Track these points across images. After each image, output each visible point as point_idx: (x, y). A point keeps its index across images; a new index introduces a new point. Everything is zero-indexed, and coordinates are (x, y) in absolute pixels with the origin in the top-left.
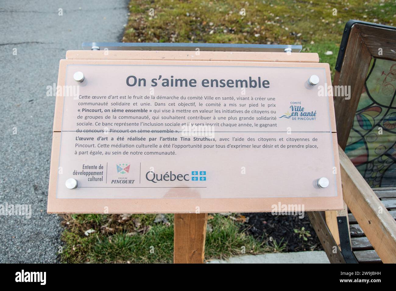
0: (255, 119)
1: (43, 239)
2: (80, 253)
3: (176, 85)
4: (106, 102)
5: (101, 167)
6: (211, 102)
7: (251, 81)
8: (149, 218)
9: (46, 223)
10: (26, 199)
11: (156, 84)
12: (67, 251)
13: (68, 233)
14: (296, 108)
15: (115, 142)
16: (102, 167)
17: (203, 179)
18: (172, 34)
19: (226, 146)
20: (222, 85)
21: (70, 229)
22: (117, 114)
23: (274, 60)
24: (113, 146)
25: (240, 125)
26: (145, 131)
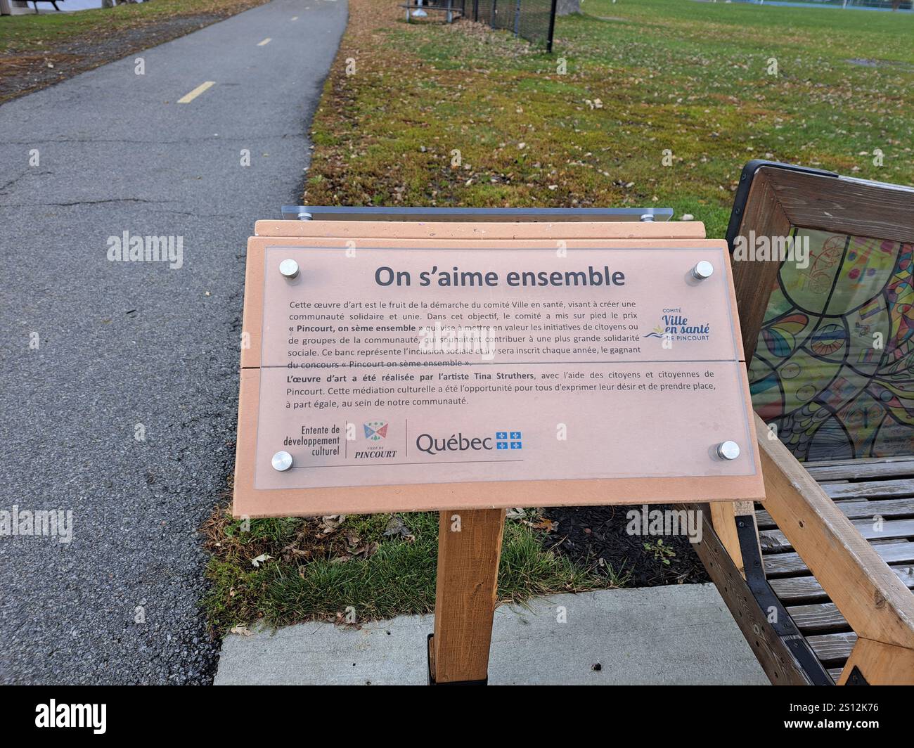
0: (602, 339)
1: (169, 577)
2: (245, 602)
3: (463, 284)
4: (340, 314)
5: (335, 430)
6: (524, 311)
7: (592, 274)
8: (375, 527)
9: (173, 546)
10: (132, 501)
11: (428, 282)
12: (219, 599)
13: (220, 564)
14: (672, 320)
15: (361, 384)
16: (338, 429)
17: (516, 446)
18: (396, 186)
19: (553, 387)
20: (543, 282)
21: (221, 556)
22: (361, 335)
23: (626, 236)
24: (355, 390)
25: (575, 351)
26: (412, 364)
